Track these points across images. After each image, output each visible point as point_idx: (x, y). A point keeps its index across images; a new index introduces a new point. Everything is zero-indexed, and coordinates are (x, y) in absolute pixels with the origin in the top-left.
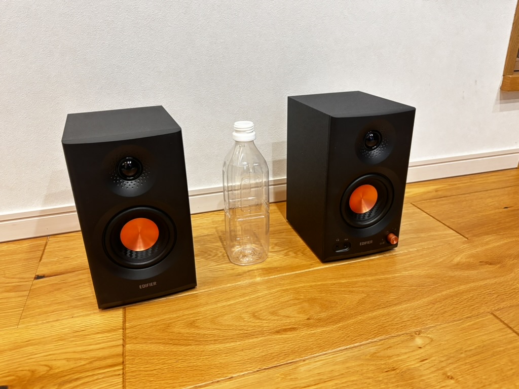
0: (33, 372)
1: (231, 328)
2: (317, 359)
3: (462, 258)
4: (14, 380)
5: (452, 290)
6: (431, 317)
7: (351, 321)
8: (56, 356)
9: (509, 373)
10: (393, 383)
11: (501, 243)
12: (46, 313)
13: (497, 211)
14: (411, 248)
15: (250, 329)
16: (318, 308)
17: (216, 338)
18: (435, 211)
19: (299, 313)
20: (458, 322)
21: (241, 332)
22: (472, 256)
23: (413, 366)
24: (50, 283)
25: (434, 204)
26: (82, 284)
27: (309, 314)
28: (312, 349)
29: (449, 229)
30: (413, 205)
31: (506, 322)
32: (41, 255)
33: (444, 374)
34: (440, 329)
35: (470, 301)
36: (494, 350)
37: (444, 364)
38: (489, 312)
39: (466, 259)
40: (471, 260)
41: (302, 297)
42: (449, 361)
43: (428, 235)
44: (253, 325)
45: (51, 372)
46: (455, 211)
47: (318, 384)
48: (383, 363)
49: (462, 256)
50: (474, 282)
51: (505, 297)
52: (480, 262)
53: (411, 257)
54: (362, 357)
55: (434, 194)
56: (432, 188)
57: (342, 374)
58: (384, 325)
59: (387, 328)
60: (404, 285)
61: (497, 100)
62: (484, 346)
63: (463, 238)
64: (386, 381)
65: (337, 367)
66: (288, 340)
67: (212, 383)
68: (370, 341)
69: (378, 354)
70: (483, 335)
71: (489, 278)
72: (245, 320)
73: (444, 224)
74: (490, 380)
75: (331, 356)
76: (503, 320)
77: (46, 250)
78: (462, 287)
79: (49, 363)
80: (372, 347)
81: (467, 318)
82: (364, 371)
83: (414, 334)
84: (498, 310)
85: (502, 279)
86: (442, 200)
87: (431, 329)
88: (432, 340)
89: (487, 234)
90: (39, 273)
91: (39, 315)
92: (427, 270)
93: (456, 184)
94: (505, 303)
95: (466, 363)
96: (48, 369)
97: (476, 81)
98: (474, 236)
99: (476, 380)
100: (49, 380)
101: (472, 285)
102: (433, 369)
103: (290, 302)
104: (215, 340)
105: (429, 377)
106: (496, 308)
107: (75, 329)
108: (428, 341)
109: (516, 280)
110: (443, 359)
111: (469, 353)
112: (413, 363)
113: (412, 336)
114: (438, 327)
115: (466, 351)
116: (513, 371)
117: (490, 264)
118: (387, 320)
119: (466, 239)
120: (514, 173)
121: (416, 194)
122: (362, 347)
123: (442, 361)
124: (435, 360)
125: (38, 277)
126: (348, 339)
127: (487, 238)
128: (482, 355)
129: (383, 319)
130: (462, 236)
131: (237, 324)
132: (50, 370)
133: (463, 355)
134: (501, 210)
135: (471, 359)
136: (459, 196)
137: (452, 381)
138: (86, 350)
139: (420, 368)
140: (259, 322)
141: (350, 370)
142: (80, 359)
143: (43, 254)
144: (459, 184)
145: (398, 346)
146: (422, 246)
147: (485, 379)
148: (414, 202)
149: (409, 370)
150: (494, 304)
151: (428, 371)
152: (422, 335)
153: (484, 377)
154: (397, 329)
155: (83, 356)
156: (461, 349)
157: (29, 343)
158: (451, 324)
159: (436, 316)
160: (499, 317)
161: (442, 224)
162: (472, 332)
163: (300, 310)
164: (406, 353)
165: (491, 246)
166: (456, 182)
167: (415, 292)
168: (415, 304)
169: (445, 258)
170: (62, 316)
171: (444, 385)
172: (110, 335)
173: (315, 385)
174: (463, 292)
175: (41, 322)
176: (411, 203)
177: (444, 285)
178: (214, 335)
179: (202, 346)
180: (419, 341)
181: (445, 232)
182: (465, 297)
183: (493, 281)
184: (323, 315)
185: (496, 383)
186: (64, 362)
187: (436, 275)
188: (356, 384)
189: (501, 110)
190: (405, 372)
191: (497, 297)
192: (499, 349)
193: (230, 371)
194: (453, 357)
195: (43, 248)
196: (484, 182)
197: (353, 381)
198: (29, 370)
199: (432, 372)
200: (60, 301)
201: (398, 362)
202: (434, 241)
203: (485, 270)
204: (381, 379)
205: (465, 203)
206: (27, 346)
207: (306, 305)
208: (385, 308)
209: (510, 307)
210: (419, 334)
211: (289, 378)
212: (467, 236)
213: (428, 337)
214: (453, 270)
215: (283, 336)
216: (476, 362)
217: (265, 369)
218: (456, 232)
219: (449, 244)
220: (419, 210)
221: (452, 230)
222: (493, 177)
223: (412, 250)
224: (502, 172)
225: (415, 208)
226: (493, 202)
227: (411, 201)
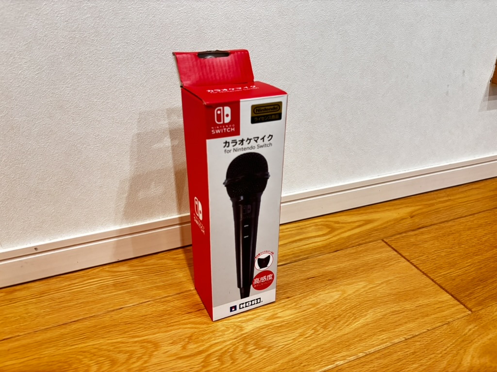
3: (473, 357)
14: (396, 336)
18: (416, 255)
25: (413, 240)
29: (442, 290)
30: (386, 243)
39: (479, 357)
40: (487, 360)
43: (417, 303)
46: (443, 254)
53: (399, 360)
55: (409, 221)
56: (404, 211)
61: (485, 96)
63: (465, 309)
73: (432, 280)
86: (422, 233)
93: (433, 205)
97: (464, 72)
98: (479, 304)
119: (470, 312)
121: (387, 222)
130: (462, 306)
136: (443, 225)
144: (437, 203)
146: (411, 330)
148: (386, 238)
169: (449, 357)
176: (383, 240)
189: (489, 109)
202: (426, 319)
205: (451, 237)
212: (469, 306)
218: (452, 296)
219: (448, 323)
220: (395, 253)
221: (446, 291)
222: (475, 192)
223: (396, 341)
224: (482, 184)
225: (390, 249)
226: (486, 234)
227: (382, 236)
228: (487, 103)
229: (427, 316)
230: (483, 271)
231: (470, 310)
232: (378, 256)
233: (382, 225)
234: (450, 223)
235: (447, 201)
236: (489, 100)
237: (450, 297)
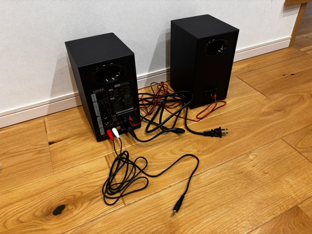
0: (74, 196)
1: (163, 161)
2: (207, 172)
3: (265, 109)
4: (66, 201)
5: (262, 128)
6: (255, 144)
7: (218, 150)
8: (81, 186)
9: (291, 168)
10: (242, 179)
11: (283, 98)
12: (65, 164)
13: (280, 77)
14: (241, 105)
15: (172, 160)
16: (202, 145)
17: (157, 167)
18: (249, 81)
19: (193, 149)
20: (267, 145)
21: (168, 162)
22: (270, 107)
23: (250, 170)
24: (59, 146)
25: (248, 75)
26: (77, 145)
27: (198, 148)
28: (204, 167)
29: (257, 91)
30: (238, 77)
31: (288, 142)
32: (45, 129)
33: (264, 172)
34: (260, 149)
35: (271, 133)
36: (285, 158)
37: (263, 167)
38: (280, 138)
39: (267, 109)
40: (270, 110)
41: (192, 140)
42: (265, 165)
43: (248, 96)
44: (173, 157)
45: (83, 195)
46: (259, 80)
47: (210, 184)
48: (237, 170)
49: (265, 107)
50: (272, 122)
51: (287, 129)
52: (274, 110)
53: (241, 111)
54: (227, 168)
55: (247, 69)
56: (245, 65)
57: (220, 178)
58: (235, 151)
59: (236, 152)
60: (240, 128)
61: (282, 11)
62: (280, 156)
63: (265, 96)
64: (239, 178)
65: (217, 174)
66: (191, 163)
67: (162, 190)
68: (229, 160)
69: (234, 166)
70: (279, 150)
71: (279, 119)
72: (168, 155)
73: (254, 88)
74: (284, 172)
75: (213, 170)
76: (287, 142)
77: (46, 126)
78: (267, 126)
79: (80, 190)
80: (231, 163)
81: (271, 142)
82: (230, 175)
83: (248, 154)
84: (284, 137)
85: (285, 119)
86: (252, 73)
87: (256, 150)
88: (256, 156)
89: (276, 93)
90: (51, 141)
91: (62, 165)
92: (250, 118)
93: (257, 61)
94: (287, 132)
95: (273, 165)
96: (81, 193)
98: (270, 95)
99: (278, 173)
100: (84, 199)
101: (271, 124)
102: (259, 170)
103: (187, 143)
104: (157, 168)
105: (257, 174)
106: (283, 136)
107: (85, 171)
108: (255, 156)
109: (291, 119)
110: (262, 165)
111: (273, 160)
112: (250, 168)
113: (247, 155)
114: (259, 149)
115: (272, 159)
116: (293, 167)
117: (279, 111)
118: (236, 148)
120: (286, 51)
121: (238, 69)
122: (226, 163)
123: (262, 166)
124: (259, 165)
125: (51, 143)
126: (219, 160)
127: (277, 96)
128: (279, 160)
129: (233, 147)
130: (264, 96)
131: (165, 158)
132: (82, 194)
133: (271, 162)
134: (282, 77)
135: (275, 163)
136: (260, 69)
137: (268, 175)
138: (96, 181)
139: (254, 170)
140: (175, 156)
141: (223, 175)
142: (95, 186)
143: (46, 129)
144: (259, 61)
145: (242, 161)
146: (245, 103)
147: (282, 172)
148: (238, 75)
149: (248, 172)
150: (282, 133)
151: (257, 171)
152: (252, 154)
153: (281, 171)
154: (240, 152)
155: (95, 184)
156: (270, 159)
157: (64, 181)
158: (264, 146)
159: (257, 143)
160: (285, 140)
161: (253, 89)
162: (274, 149)
163: (193, 147)
164: (246, 164)
165: (278, 100)
166: (257, 59)
167: (246, 131)
168: (247, 137)
169: (257, 110)
170: (75, 164)
171: (264, 177)
172: (104, 172)
173: (209, 184)
174: (268, 129)
175: (65, 169)
176: (236, 76)
177: (259, 125)
178: (156, 165)
179: (152, 172)
180: (251, 157)
181: (256, 94)
182: (269, 131)
183: (281, 121)
184: (205, 148)
185: (286, 173)
186: (87, 189)
187: (254, 120)
188: (227, 182)
189: (283, 17)
190: (247, 173)
191: (283, 129)
192: (286, 157)
193: (169, 183)
194: (267, 163)
195: (44, 125)
196: (272, 58)
197: (225, 180)
198: (71, 195)
199: (259, 171)
200: (69, 156)
201: (243, 168)
202: (251, 100)
203: (277, 115)
204: (237, 178)
205: (263, 73)
206: (64, 183)
207: (195, 144)
208: (233, 141)
209: (289, 134)
210: (251, 153)
211: (197, 183)
212: (266, 95)
213: (255, 154)
214: (262, 116)
215: (188, 162)
216: (277, 164)
217: (185, 180)
218: (261, 93)
219: (258, 101)
220: (241, 80)
221: (259, 92)
222: (276, 55)
223: (241, 106)
224: (280, 51)
225: (239, 79)
226: (277, 72)
227: (236, 75)
228: (282, 14)
229: (251, 99)
230: (273, 84)
231: (266, 96)
232: (234, 82)
233: (236, 70)
234: (264, 68)
235: (264, 59)
236: (283, 12)
237: (260, 93)
